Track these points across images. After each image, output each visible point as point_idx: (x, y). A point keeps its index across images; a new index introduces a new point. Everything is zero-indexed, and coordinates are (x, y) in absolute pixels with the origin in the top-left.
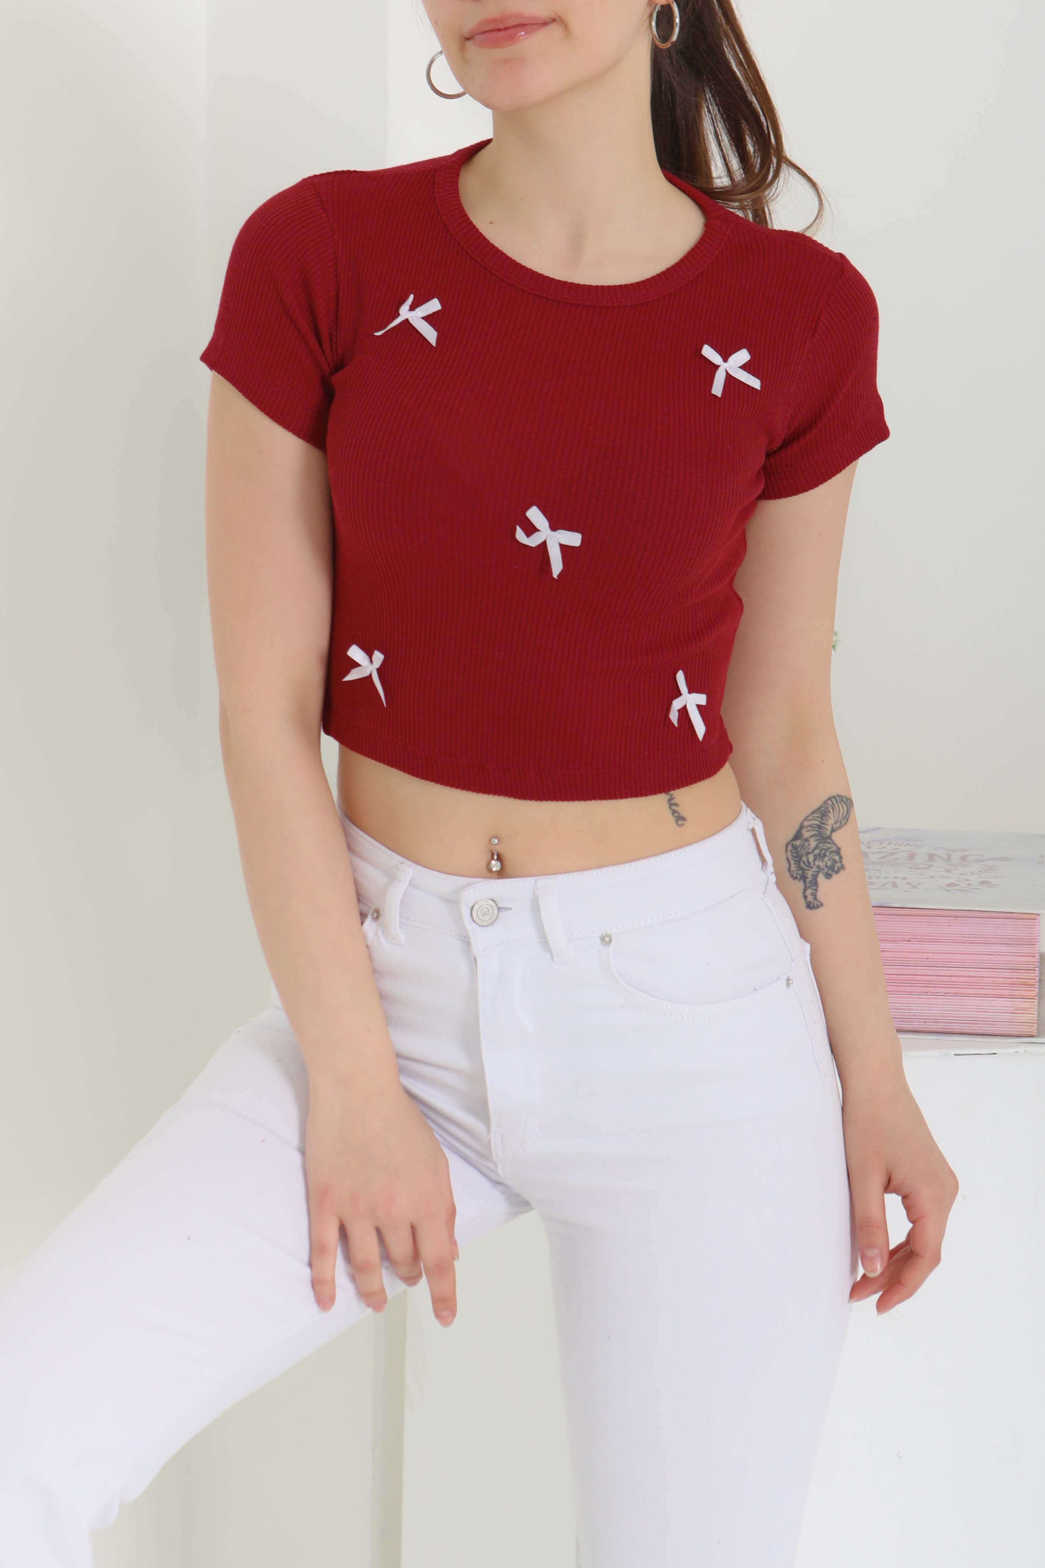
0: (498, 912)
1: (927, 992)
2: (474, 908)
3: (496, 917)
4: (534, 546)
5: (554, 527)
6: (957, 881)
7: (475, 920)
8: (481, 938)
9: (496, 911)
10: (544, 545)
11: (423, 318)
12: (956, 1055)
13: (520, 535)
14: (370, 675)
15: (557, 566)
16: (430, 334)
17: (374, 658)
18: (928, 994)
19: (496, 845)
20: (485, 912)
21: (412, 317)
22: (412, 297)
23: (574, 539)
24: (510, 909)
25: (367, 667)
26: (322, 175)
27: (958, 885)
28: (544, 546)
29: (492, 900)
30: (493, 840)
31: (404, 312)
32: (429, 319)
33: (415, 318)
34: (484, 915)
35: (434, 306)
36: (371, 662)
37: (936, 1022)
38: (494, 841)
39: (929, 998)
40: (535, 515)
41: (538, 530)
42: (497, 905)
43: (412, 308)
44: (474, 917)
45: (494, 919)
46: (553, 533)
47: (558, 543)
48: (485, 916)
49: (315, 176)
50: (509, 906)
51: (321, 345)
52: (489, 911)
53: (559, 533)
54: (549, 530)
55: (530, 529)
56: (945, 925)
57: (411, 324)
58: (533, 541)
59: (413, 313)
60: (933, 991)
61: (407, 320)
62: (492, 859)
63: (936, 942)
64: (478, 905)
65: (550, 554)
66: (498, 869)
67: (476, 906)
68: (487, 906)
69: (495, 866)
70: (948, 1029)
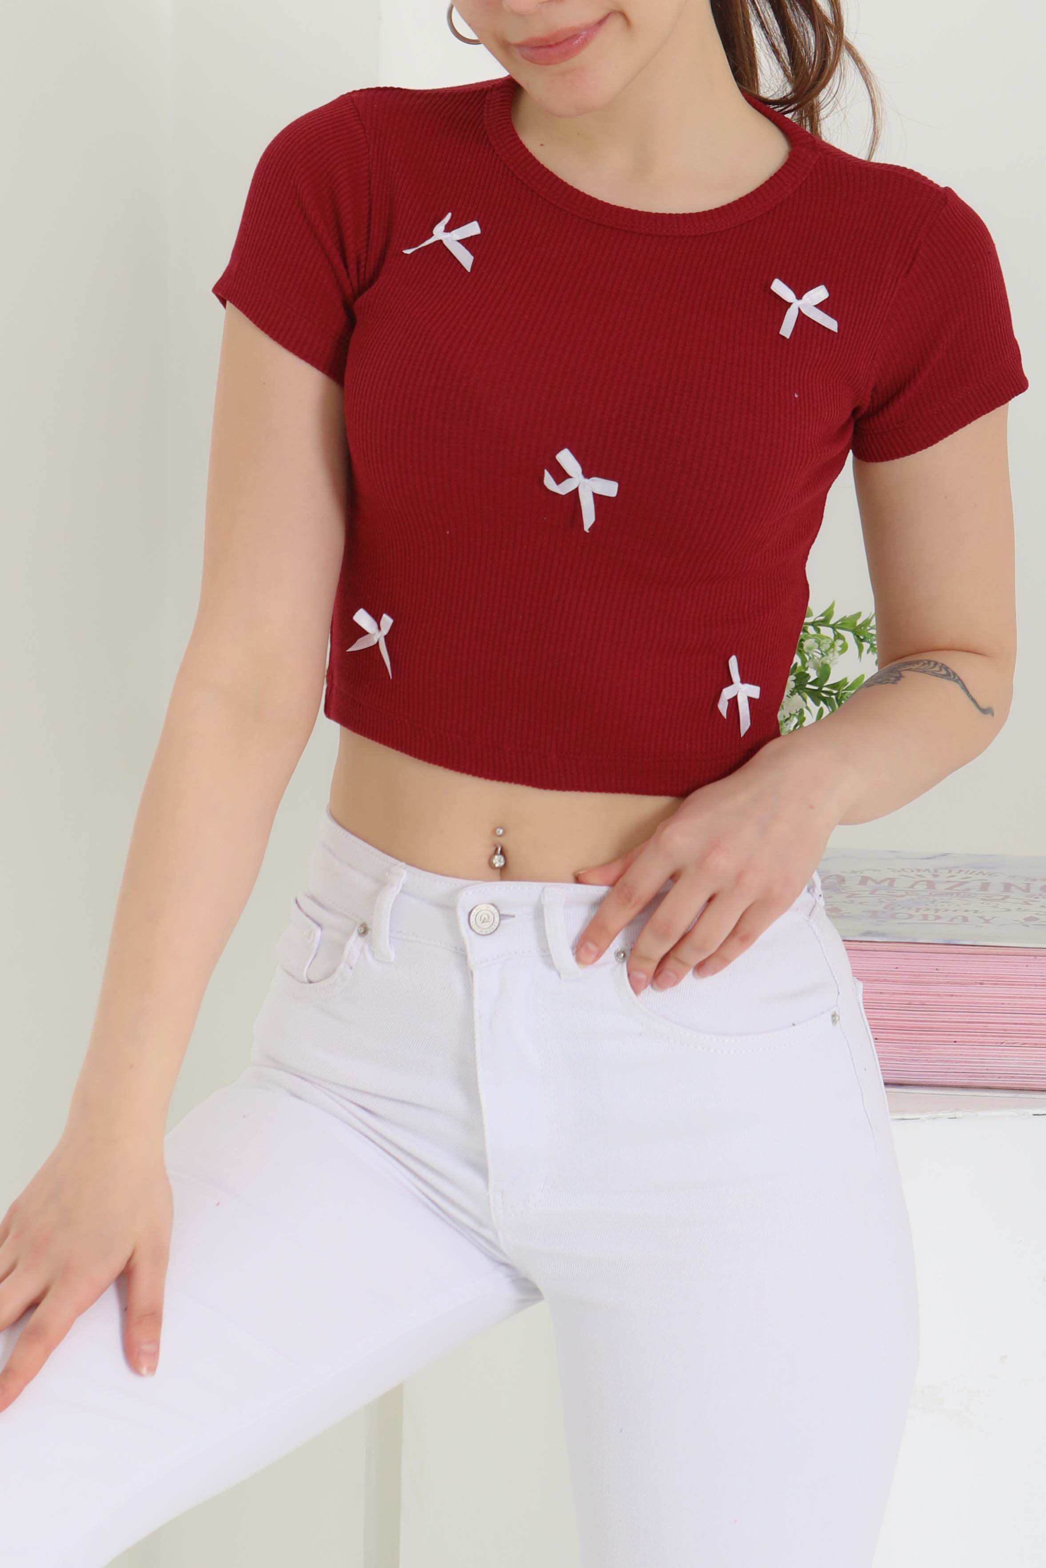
0: (500, 920)
1: (1002, 1043)
2: (473, 914)
3: (497, 925)
4: (563, 494)
5: (587, 474)
6: (1037, 914)
7: (473, 928)
8: (477, 949)
9: (497, 919)
10: (576, 492)
11: (459, 241)
12: (1034, 1115)
13: (549, 481)
14: (378, 643)
15: (589, 518)
16: (466, 259)
17: (382, 622)
18: (1003, 1045)
19: (500, 836)
20: (485, 919)
21: (446, 239)
22: (449, 216)
23: (609, 488)
24: (513, 916)
25: (375, 634)
26: (361, 91)
27: (1037, 919)
28: (575, 494)
29: (493, 905)
30: (498, 830)
31: (439, 232)
32: (466, 242)
33: (450, 240)
34: (483, 922)
35: (473, 229)
36: (379, 628)
37: (1013, 1077)
38: (499, 832)
39: (1004, 1050)
40: (566, 459)
41: (570, 477)
42: (499, 911)
43: (449, 229)
44: (471, 924)
45: (495, 928)
46: (587, 480)
47: (591, 492)
48: (483, 924)
49: (354, 92)
50: (512, 913)
51: (346, 267)
52: (489, 918)
53: (592, 480)
54: (581, 476)
55: (561, 475)
56: (1023, 966)
57: (444, 246)
58: (563, 489)
59: (448, 235)
60: (1009, 1041)
61: (441, 241)
62: (495, 853)
63: (1013, 985)
64: (477, 910)
65: (582, 505)
66: (502, 864)
67: (474, 911)
68: (489, 913)
69: (498, 861)
70: (1027, 1085)
